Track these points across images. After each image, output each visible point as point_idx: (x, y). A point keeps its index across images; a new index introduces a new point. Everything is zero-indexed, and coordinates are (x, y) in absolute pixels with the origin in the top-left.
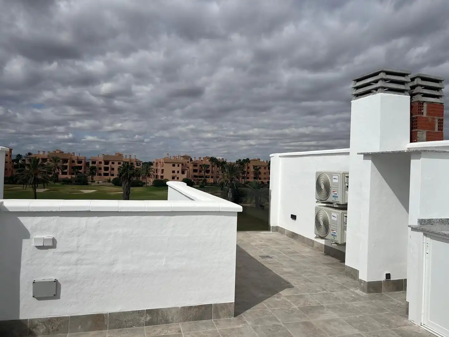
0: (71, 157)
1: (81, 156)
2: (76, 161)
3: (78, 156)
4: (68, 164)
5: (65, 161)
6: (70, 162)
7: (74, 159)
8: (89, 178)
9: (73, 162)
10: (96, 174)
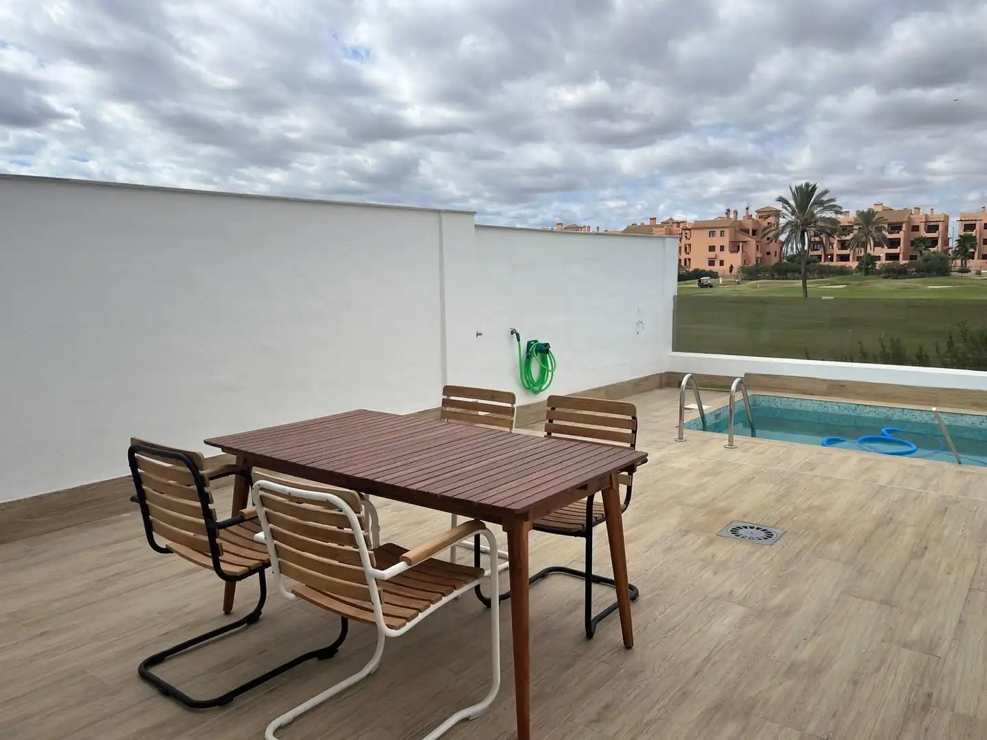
0: (909, 217)
1: (936, 212)
2: (922, 227)
3: (929, 213)
4: (901, 235)
5: (896, 227)
6: (907, 227)
7: (918, 220)
8: (954, 266)
9: (916, 228)
10: (976, 255)
